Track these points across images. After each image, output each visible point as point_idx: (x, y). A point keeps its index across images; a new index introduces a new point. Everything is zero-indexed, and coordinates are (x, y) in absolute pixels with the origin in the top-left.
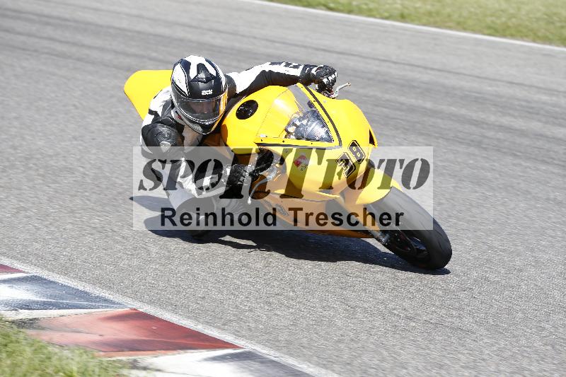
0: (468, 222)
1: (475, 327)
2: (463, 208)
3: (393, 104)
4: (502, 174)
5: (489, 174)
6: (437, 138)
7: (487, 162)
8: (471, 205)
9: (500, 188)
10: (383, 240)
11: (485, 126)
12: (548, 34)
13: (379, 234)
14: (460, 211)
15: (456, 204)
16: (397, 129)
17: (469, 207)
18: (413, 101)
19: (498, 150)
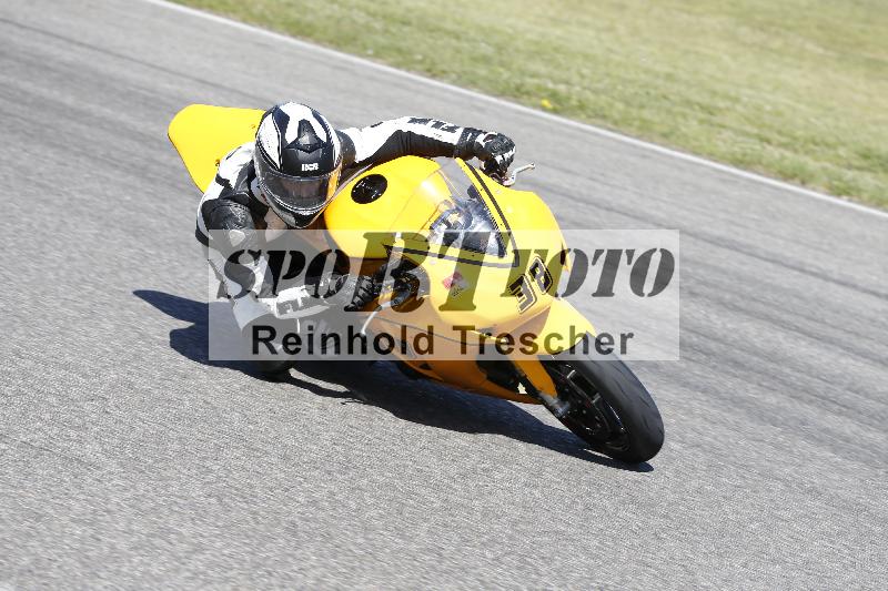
0: (112, 292)
1: (104, 459)
2: (107, 270)
3: (10, 91)
4: (174, 222)
5: (153, 220)
6: (77, 154)
7: (152, 202)
8: (120, 266)
9: (168, 244)
10: (560, 410)
11: (156, 145)
12: (267, 13)
13: (556, 401)
14: (101, 274)
15: (95, 261)
16: (14, 132)
17: (116, 268)
18: (45, 92)
19: (173, 185)
